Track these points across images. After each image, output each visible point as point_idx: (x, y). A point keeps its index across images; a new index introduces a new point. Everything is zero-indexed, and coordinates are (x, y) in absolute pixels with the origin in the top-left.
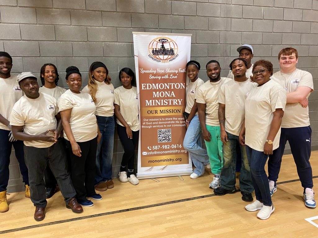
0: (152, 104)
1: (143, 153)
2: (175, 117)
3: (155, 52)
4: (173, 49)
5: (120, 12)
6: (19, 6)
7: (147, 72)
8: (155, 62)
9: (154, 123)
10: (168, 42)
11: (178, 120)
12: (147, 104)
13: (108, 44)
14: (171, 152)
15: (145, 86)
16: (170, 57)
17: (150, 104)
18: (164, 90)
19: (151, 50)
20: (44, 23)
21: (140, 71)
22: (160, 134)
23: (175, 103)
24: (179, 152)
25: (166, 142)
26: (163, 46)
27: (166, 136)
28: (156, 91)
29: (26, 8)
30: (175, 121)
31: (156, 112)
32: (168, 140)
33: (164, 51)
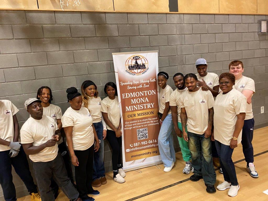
0: (131, 109)
1: (126, 151)
2: (150, 117)
3: (131, 68)
4: (144, 64)
5: (99, 37)
6: (15, 39)
7: (126, 84)
8: (131, 76)
9: (133, 125)
10: (140, 58)
11: (152, 120)
12: (127, 110)
13: (91, 63)
14: (148, 146)
15: (124, 96)
16: (142, 70)
17: (129, 110)
18: (140, 97)
19: (127, 67)
20: (37, 51)
21: (120, 84)
22: (139, 133)
23: (149, 107)
24: (155, 146)
25: (144, 139)
26: (136, 62)
27: (144, 134)
28: (133, 98)
29: (21, 40)
30: (150, 121)
31: (135, 115)
32: (146, 137)
33: (137, 66)
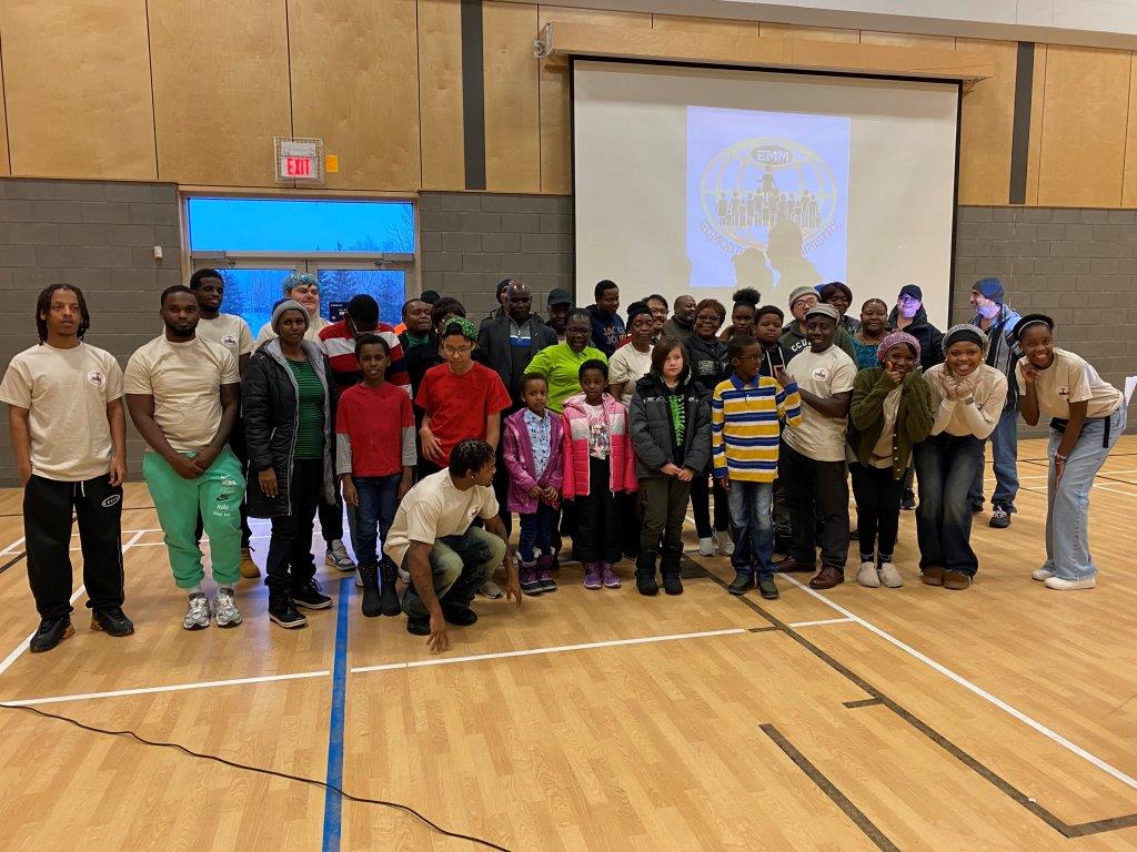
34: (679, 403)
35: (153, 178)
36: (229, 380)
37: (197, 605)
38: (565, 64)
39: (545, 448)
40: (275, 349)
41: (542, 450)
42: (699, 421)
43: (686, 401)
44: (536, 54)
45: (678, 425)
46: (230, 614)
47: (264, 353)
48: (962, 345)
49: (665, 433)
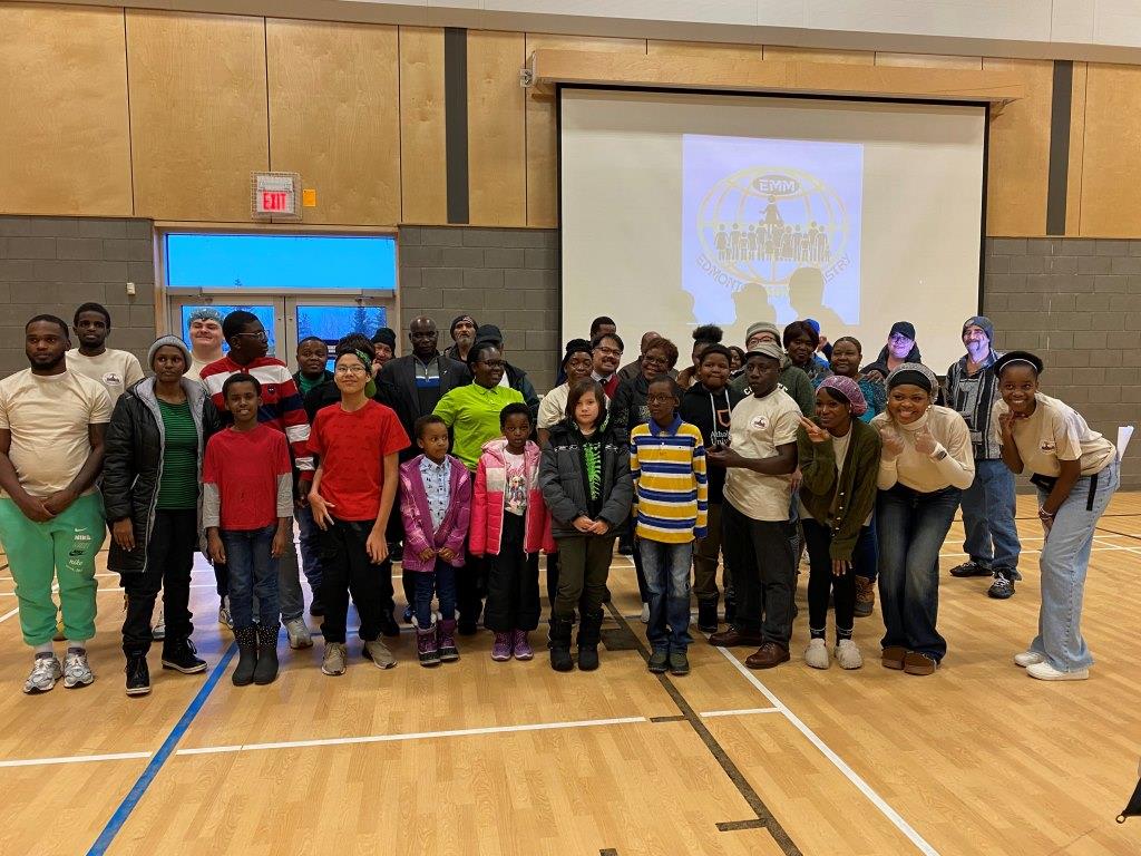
34: (595, 452)
35: (128, 214)
36: (98, 419)
37: (41, 666)
38: (551, 93)
39: (441, 499)
40: (145, 390)
41: (439, 500)
42: (618, 472)
43: (602, 448)
44: (523, 84)
45: (593, 475)
46: (79, 674)
47: (132, 393)
48: (908, 388)
49: (577, 485)
